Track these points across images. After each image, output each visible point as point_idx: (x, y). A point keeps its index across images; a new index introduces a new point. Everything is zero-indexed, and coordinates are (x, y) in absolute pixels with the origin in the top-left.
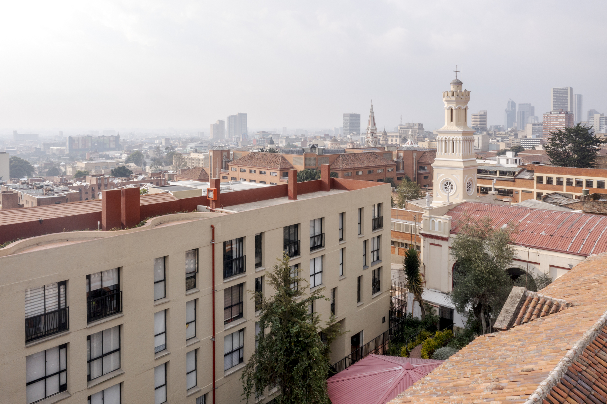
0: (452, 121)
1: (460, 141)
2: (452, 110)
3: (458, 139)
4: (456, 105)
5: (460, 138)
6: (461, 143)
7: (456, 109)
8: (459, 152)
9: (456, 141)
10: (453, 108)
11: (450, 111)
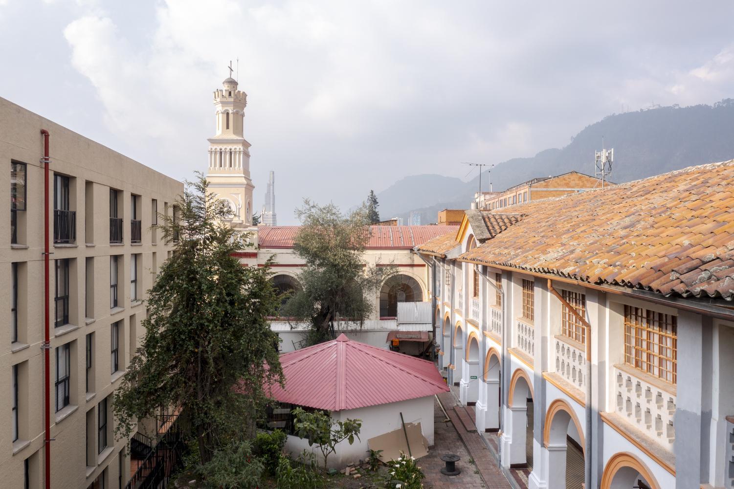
0: (228, 127)
1: (240, 152)
2: (228, 114)
3: (238, 149)
4: (234, 109)
5: (240, 149)
6: (242, 154)
7: (233, 113)
8: (239, 166)
9: (235, 152)
10: (230, 112)
11: (226, 115)
